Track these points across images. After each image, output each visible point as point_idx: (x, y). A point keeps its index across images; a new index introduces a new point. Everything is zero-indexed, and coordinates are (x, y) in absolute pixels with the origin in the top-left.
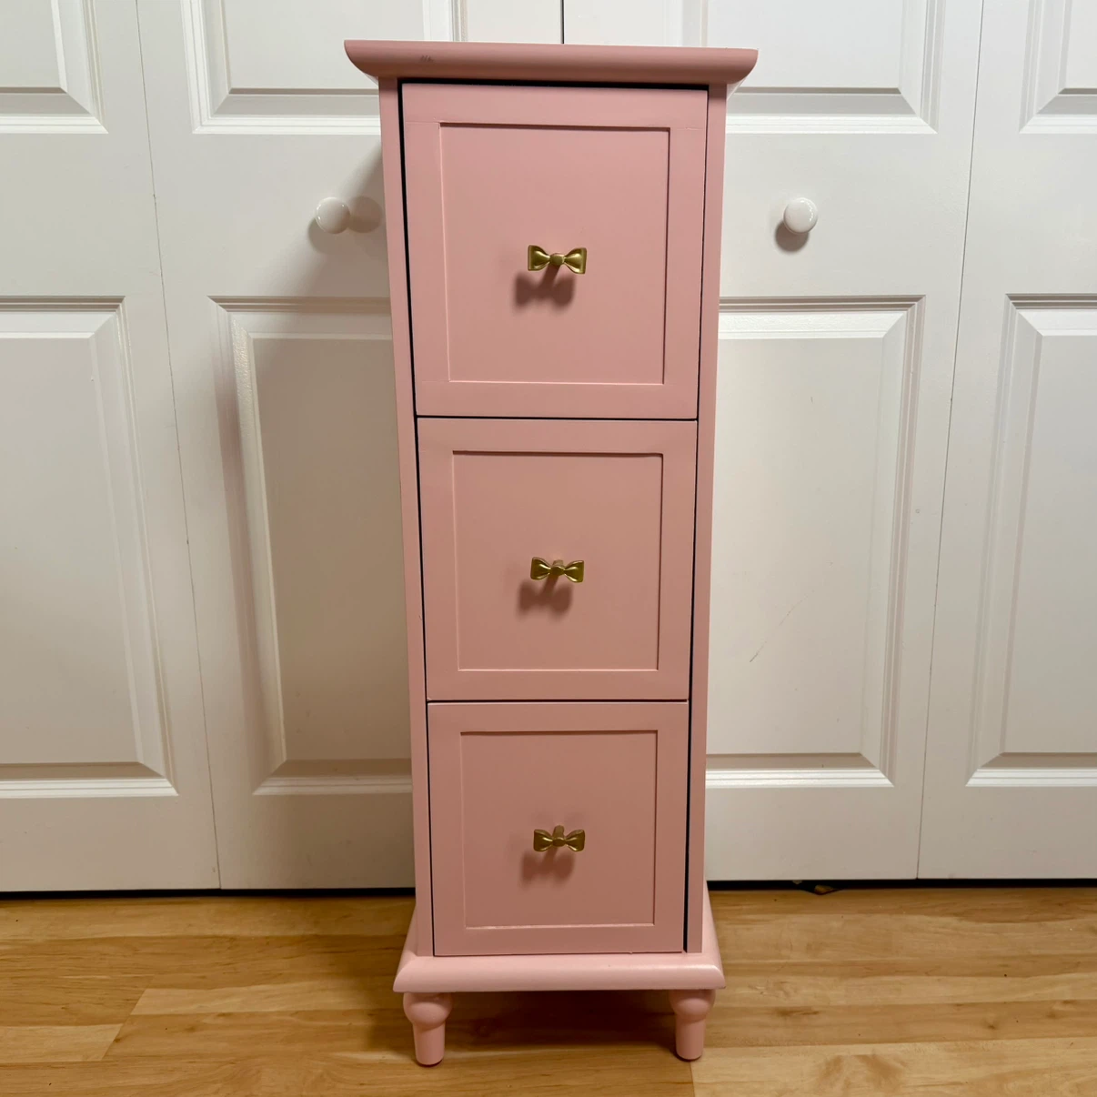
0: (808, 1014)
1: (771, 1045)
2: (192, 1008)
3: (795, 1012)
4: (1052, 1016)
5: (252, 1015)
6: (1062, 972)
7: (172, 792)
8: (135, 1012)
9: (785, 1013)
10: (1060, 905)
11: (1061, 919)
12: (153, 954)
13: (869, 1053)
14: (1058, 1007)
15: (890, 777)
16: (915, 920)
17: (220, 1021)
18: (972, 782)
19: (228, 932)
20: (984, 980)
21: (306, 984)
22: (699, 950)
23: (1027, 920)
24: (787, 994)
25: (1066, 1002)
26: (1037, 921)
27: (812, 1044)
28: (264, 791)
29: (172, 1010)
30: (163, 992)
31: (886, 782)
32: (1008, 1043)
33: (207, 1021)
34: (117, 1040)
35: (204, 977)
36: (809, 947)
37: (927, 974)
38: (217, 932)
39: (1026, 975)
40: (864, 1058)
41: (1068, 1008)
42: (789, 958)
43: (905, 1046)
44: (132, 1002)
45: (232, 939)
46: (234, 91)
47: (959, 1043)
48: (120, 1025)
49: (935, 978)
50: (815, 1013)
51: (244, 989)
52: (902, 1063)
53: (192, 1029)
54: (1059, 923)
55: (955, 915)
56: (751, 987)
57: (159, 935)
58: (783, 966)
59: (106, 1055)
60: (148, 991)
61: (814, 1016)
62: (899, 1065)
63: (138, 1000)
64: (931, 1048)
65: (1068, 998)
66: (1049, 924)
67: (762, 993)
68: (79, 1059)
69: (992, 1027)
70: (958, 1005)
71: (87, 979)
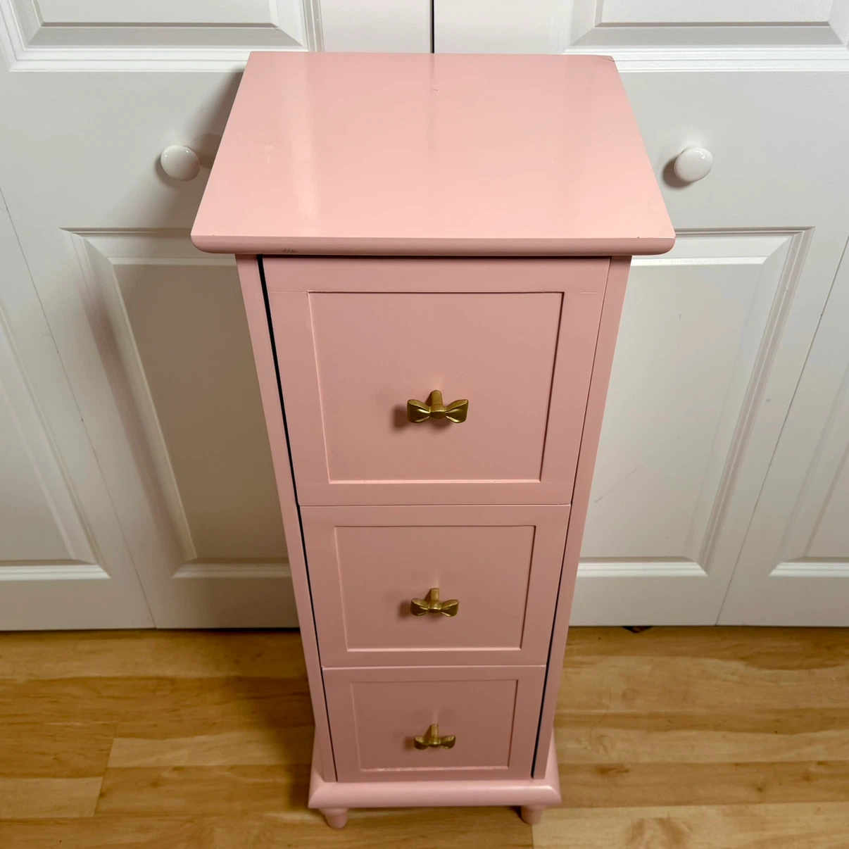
0: (621, 772)
1: (591, 806)
2: (151, 761)
3: (612, 769)
4: (808, 778)
5: (199, 769)
6: (821, 729)
7: (104, 575)
8: (111, 764)
9: (603, 770)
10: (828, 648)
11: (826, 666)
12: (113, 697)
13: (665, 816)
14: (813, 769)
15: (706, 568)
16: (711, 664)
17: (175, 775)
18: (775, 573)
19: (169, 672)
20: (760, 737)
21: (236, 735)
22: (542, 776)
23: (799, 667)
24: (605, 749)
25: (820, 763)
26: (809, 668)
27: (623, 806)
28: (181, 575)
29: (136, 763)
30: (128, 741)
31: (702, 573)
32: (771, 807)
33: (166, 774)
34: (102, 795)
35: (155, 726)
36: (624, 695)
37: (716, 728)
38: (159, 672)
39: (793, 731)
40: (661, 821)
41: (822, 770)
42: (608, 708)
43: (693, 809)
44: (106, 754)
45: (172, 681)
46: (45, 24)
47: (734, 806)
48: (101, 778)
49: (720, 734)
50: (627, 771)
51: (189, 740)
52: (689, 827)
53: (155, 784)
54: (825, 670)
55: (743, 659)
56: (578, 741)
57: (114, 675)
58: (605, 716)
59: (96, 812)
60: (117, 741)
61: (625, 775)
62: (686, 830)
63: (109, 750)
64: (712, 811)
65: (821, 758)
66: (817, 671)
67: (586, 748)
68: (76, 815)
69: (760, 790)
70: (737, 765)
71: (68, 726)
